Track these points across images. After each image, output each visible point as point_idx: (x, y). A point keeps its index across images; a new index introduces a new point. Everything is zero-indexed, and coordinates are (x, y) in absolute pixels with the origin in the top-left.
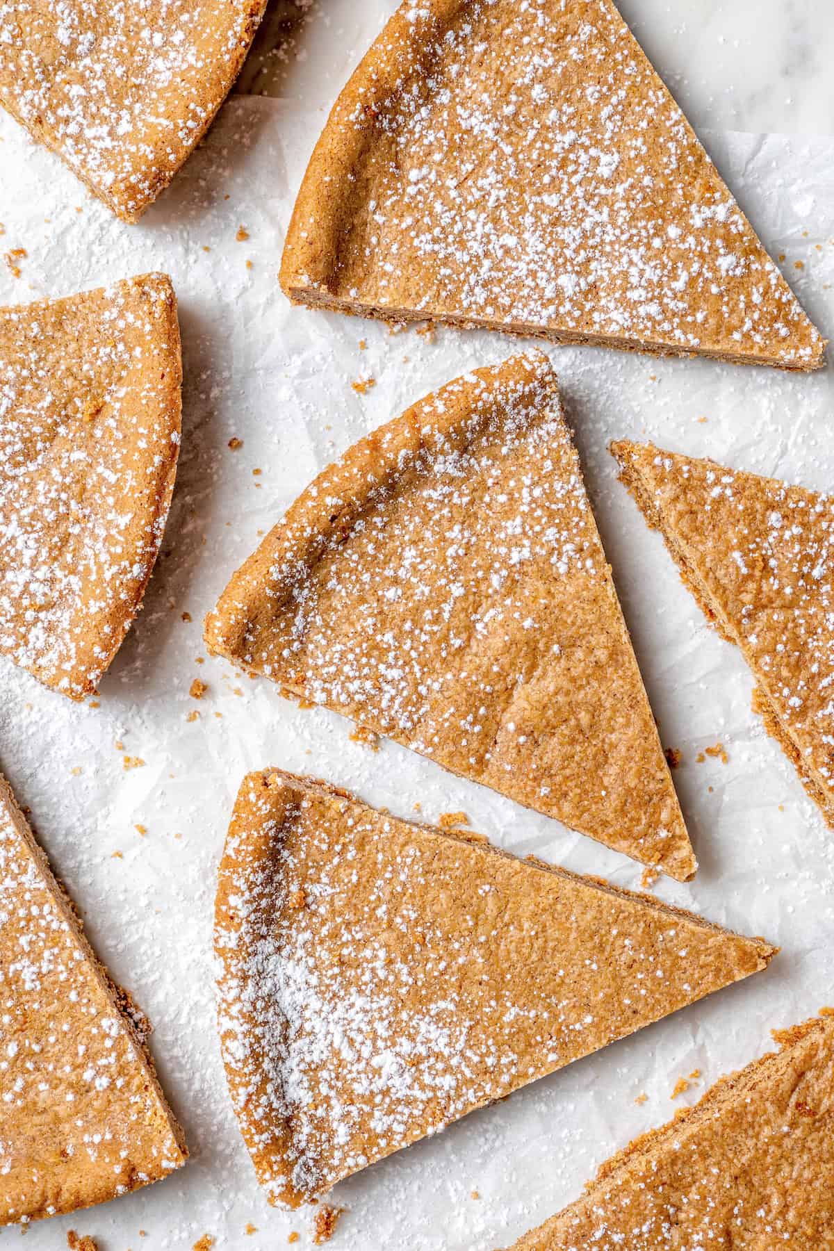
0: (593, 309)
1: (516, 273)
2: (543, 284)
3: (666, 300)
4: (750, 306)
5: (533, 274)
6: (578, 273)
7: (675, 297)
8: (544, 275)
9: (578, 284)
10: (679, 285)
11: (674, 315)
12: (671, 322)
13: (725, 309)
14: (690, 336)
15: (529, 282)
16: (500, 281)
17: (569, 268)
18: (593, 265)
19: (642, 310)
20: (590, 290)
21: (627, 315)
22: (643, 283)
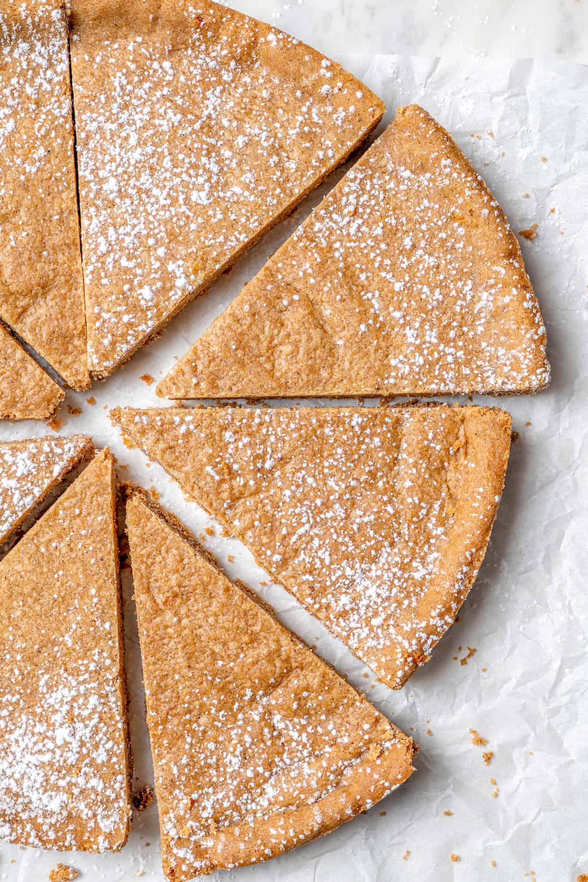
0: (97, 207)
1: (112, 148)
2: (108, 167)
3: (112, 255)
4: (118, 315)
5: (113, 160)
6: (120, 191)
7: (115, 261)
8: (113, 168)
9: (112, 192)
10: (124, 262)
11: (103, 263)
12: (97, 261)
13: (114, 297)
14: (90, 277)
15: (107, 158)
16: (105, 138)
17: (122, 184)
18: (128, 201)
19: (101, 239)
20: (109, 201)
21: (96, 229)
22: (121, 237)
